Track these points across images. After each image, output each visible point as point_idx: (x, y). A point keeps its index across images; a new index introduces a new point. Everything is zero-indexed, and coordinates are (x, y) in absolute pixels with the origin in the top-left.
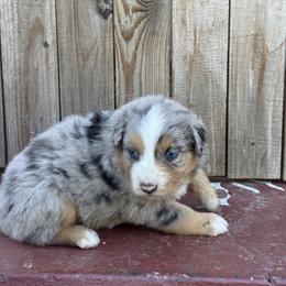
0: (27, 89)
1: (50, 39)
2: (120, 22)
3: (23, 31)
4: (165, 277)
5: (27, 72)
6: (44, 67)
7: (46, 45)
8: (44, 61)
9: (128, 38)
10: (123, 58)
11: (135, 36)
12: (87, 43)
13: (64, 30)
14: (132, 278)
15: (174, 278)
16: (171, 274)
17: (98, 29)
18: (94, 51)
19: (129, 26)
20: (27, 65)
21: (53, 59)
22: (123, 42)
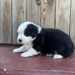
0: (18, 24)
1: (25, 11)
2: (42, 7)
5: (18, 19)
6: (23, 18)
7: (23, 12)
8: (23, 16)
9: (44, 11)
10: (43, 16)
11: (46, 10)
12: (34, 12)
13: (28, 9)
14: (48, 71)
16: (58, 70)
17: (37, 9)
18: (36, 14)
19: (45, 8)
20: (18, 17)
21: (25, 16)
22: (43, 12)
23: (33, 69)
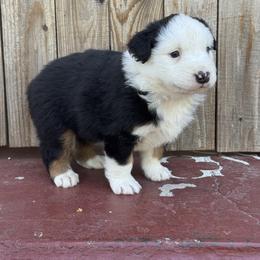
0: (27, 71)
1: (49, 23)
2: (115, 5)
3: (23, 15)
4: (177, 243)
5: (27, 54)
6: (44, 49)
7: (45, 28)
8: (43, 43)
9: (123, 20)
10: (118, 40)
11: (130, 19)
12: (84, 25)
13: (61, 14)
14: (144, 244)
15: (185, 243)
16: (182, 239)
17: (95, 13)
18: (91, 34)
19: (124, 9)
20: (27, 46)
21: (51, 41)
22: (119, 25)
23: (87, 239)
